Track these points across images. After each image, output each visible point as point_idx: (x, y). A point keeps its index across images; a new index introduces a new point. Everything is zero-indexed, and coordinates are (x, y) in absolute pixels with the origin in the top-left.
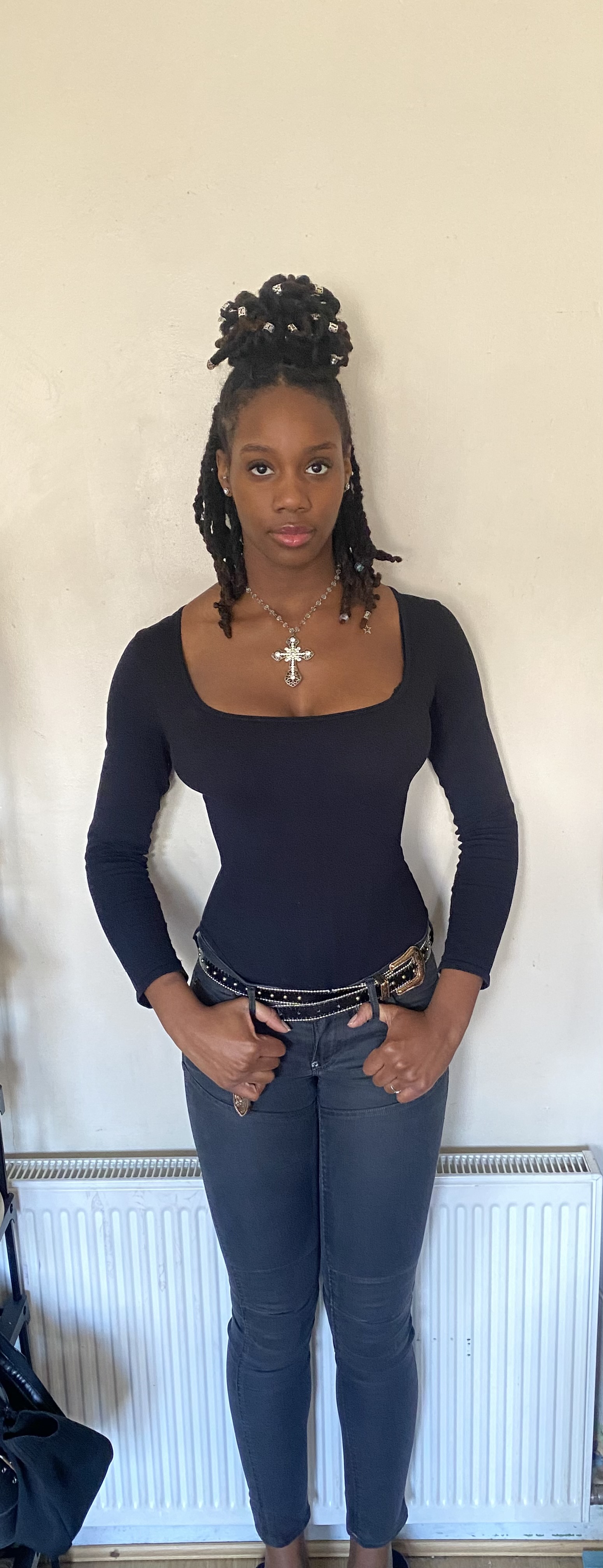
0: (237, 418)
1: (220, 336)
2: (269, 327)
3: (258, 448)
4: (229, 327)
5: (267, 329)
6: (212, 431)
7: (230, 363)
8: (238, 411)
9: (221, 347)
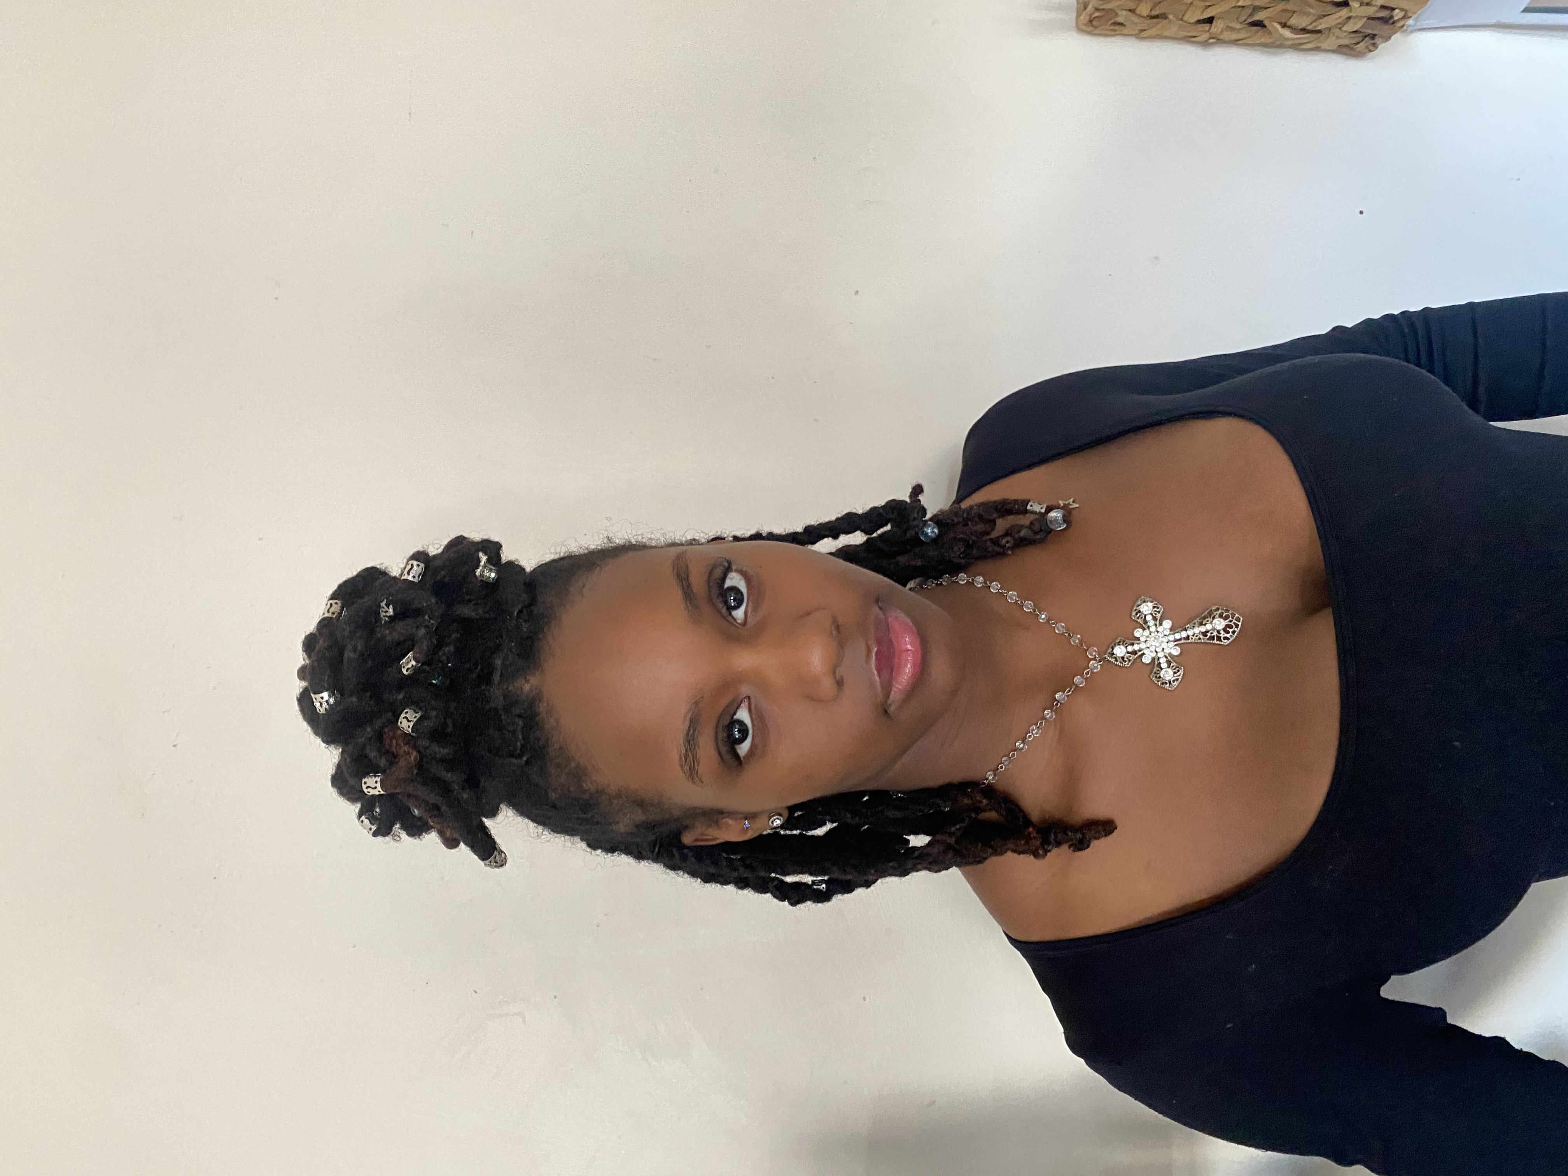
0: (619, 796)
1: (432, 839)
2: (407, 721)
3: (691, 741)
4: (414, 816)
5: (411, 724)
6: (639, 856)
7: (493, 813)
8: (600, 792)
9: (456, 836)
